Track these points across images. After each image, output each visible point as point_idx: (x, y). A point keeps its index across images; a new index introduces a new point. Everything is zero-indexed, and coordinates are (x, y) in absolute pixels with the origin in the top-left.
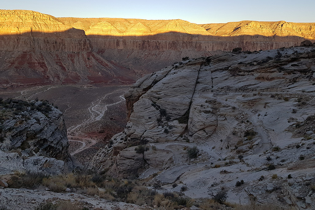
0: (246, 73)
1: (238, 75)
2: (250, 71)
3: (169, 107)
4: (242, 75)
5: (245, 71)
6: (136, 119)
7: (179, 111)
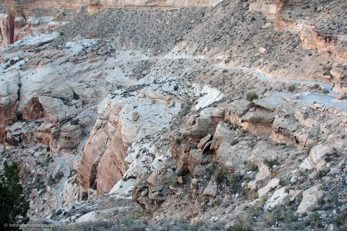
0: (82, 61)
1: (78, 63)
2: (84, 59)
3: (63, 94)
4: (80, 63)
5: (81, 60)
6: (52, 110)
7: (70, 94)
